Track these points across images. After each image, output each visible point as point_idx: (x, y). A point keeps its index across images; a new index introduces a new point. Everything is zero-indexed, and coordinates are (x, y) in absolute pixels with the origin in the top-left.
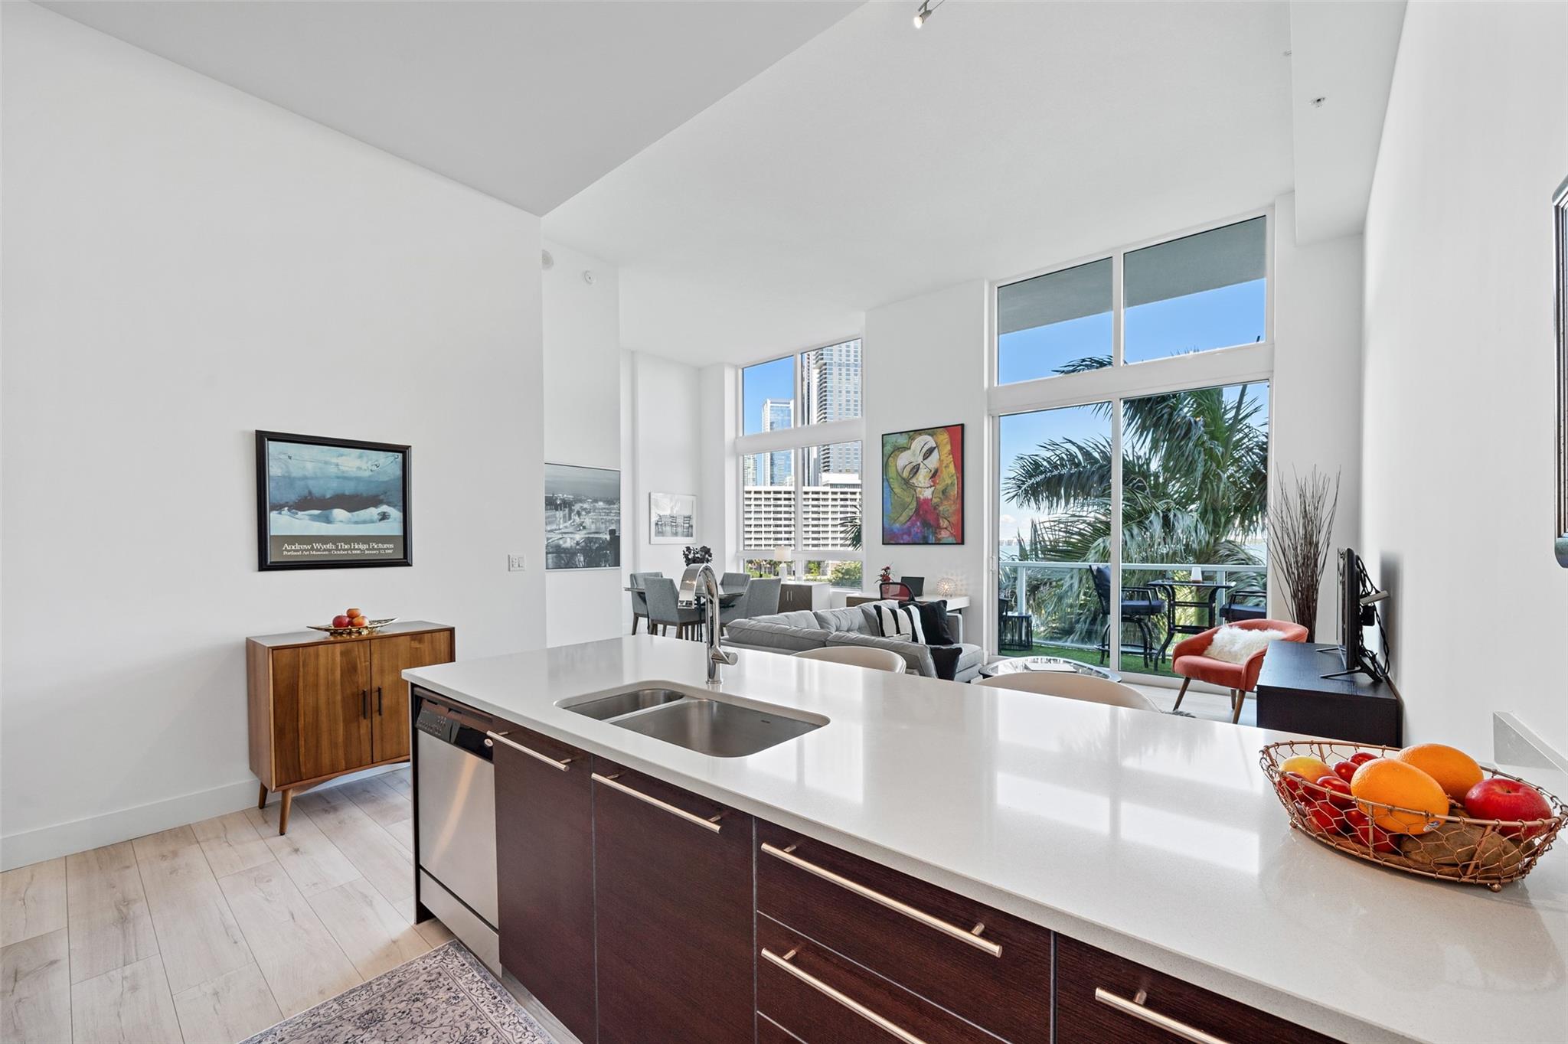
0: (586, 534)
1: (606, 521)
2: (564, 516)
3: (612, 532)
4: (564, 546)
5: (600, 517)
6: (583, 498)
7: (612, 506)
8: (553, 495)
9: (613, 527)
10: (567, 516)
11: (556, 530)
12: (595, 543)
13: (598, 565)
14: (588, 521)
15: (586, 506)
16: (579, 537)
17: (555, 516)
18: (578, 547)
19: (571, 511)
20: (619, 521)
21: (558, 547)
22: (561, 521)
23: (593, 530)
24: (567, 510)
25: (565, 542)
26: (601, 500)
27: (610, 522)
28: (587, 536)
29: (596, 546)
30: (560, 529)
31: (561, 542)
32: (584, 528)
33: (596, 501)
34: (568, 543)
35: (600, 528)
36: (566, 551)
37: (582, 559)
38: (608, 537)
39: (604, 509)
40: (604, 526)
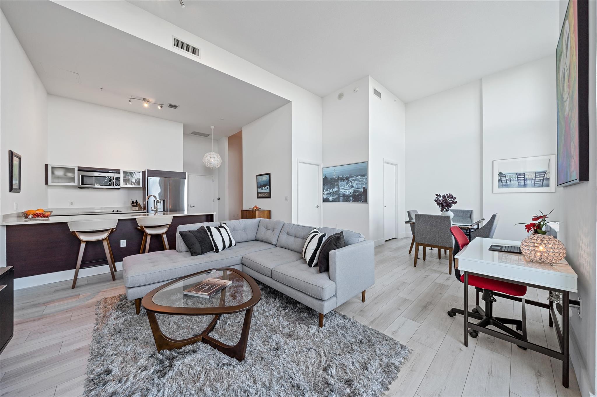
0: (353, 189)
1: (361, 183)
2: (346, 183)
3: (364, 188)
4: (346, 194)
5: (359, 182)
6: (353, 175)
7: (364, 177)
8: (342, 176)
9: (364, 186)
10: (347, 183)
11: (343, 188)
12: (357, 193)
13: (358, 202)
14: (354, 184)
15: (354, 178)
16: (351, 190)
17: (343, 184)
18: (351, 194)
19: (348, 181)
20: (367, 183)
21: (344, 194)
22: (345, 185)
23: (356, 188)
24: (347, 181)
25: (346, 193)
26: (359, 176)
27: (363, 184)
28: (354, 190)
29: (358, 194)
30: (344, 188)
31: (345, 193)
32: (353, 187)
33: (357, 176)
34: (347, 193)
35: (359, 187)
36: (346, 196)
37: (352, 199)
38: (362, 190)
39: (361, 179)
40: (360, 186)
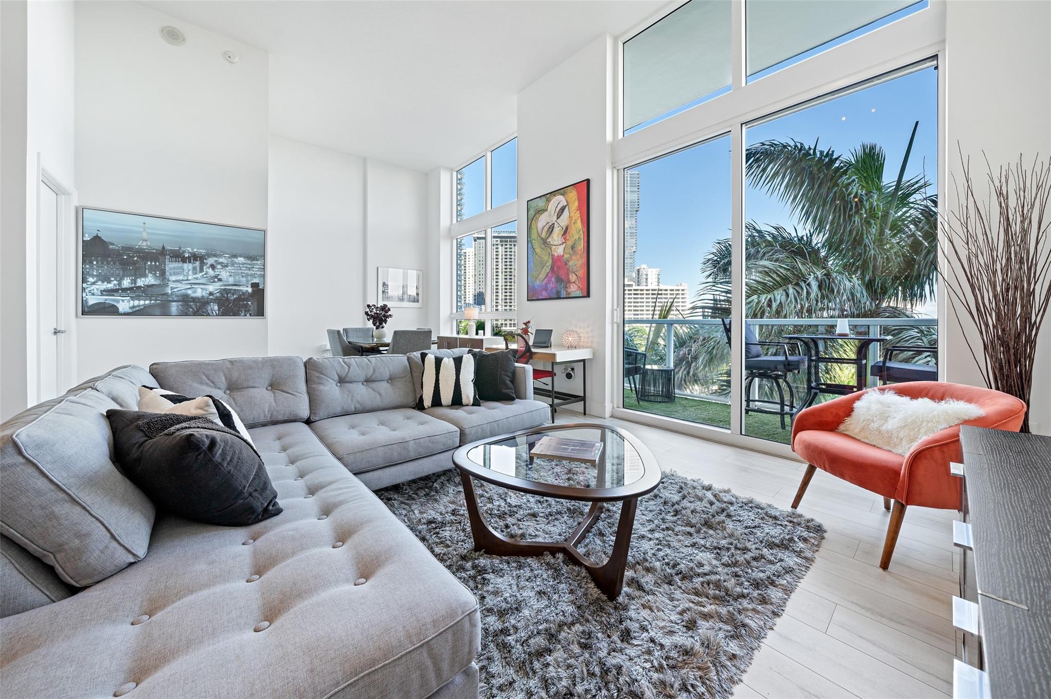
0: (221, 286)
1: (247, 275)
2: (194, 268)
3: (254, 285)
4: (193, 295)
5: (240, 271)
6: (218, 253)
7: (255, 262)
8: (180, 248)
9: (256, 281)
10: (198, 268)
11: (183, 280)
12: (233, 295)
13: (236, 314)
14: (224, 274)
15: (221, 260)
16: (213, 288)
17: (182, 268)
18: (211, 297)
19: (202, 264)
20: (264, 276)
21: (187, 296)
22: (190, 273)
23: (231, 283)
24: (198, 263)
25: (195, 292)
26: (241, 256)
27: (253, 276)
28: (223, 288)
29: (235, 297)
30: (188, 280)
31: (189, 292)
32: (220, 280)
33: (235, 256)
34: (199, 293)
35: (239, 281)
36: (194, 300)
37: (216, 308)
38: (250, 290)
39: (246, 264)
40: (244, 279)
